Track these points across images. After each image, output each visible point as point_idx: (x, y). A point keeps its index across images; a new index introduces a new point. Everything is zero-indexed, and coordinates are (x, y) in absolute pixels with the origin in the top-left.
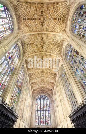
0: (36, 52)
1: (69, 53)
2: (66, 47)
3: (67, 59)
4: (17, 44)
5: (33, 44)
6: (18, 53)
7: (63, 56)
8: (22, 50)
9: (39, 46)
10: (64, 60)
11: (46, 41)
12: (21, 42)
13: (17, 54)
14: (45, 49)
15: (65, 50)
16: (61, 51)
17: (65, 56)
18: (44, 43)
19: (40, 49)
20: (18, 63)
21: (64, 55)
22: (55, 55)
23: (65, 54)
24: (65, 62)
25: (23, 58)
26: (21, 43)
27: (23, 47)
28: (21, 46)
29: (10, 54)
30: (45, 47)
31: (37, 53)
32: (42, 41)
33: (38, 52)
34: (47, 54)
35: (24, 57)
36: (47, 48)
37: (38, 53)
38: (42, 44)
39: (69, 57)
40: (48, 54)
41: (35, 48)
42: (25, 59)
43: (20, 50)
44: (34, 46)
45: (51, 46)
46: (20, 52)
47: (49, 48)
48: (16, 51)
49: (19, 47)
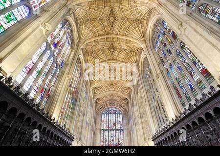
0: (100, 35)
1: (159, 36)
2: (154, 25)
3: (154, 47)
4: (67, 21)
5: (95, 19)
6: (69, 37)
7: (148, 41)
8: (76, 30)
9: (106, 24)
10: (149, 49)
11: (119, 15)
12: (74, 15)
13: (67, 38)
14: (116, 30)
15: (153, 30)
16: (146, 33)
17: (153, 42)
18: (115, 18)
19: (108, 30)
20: (70, 54)
21: (151, 41)
22: (135, 41)
23: (152, 37)
24: (151, 53)
25: (78, 44)
26: (75, 18)
27: (77, 25)
28: (74, 24)
29: (55, 38)
30: (116, 26)
31: (103, 37)
32: (110, 14)
33: (104, 35)
34: (119, 38)
35: (80, 45)
36: (120, 27)
37: (105, 37)
38: (112, 19)
39: (158, 44)
40: (123, 39)
41: (99, 28)
42: (82, 47)
43: (72, 31)
44: (96, 23)
45: (128, 23)
46: (72, 35)
47: (124, 27)
48: (65, 33)
49: (70, 26)
